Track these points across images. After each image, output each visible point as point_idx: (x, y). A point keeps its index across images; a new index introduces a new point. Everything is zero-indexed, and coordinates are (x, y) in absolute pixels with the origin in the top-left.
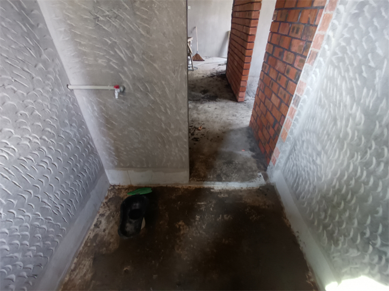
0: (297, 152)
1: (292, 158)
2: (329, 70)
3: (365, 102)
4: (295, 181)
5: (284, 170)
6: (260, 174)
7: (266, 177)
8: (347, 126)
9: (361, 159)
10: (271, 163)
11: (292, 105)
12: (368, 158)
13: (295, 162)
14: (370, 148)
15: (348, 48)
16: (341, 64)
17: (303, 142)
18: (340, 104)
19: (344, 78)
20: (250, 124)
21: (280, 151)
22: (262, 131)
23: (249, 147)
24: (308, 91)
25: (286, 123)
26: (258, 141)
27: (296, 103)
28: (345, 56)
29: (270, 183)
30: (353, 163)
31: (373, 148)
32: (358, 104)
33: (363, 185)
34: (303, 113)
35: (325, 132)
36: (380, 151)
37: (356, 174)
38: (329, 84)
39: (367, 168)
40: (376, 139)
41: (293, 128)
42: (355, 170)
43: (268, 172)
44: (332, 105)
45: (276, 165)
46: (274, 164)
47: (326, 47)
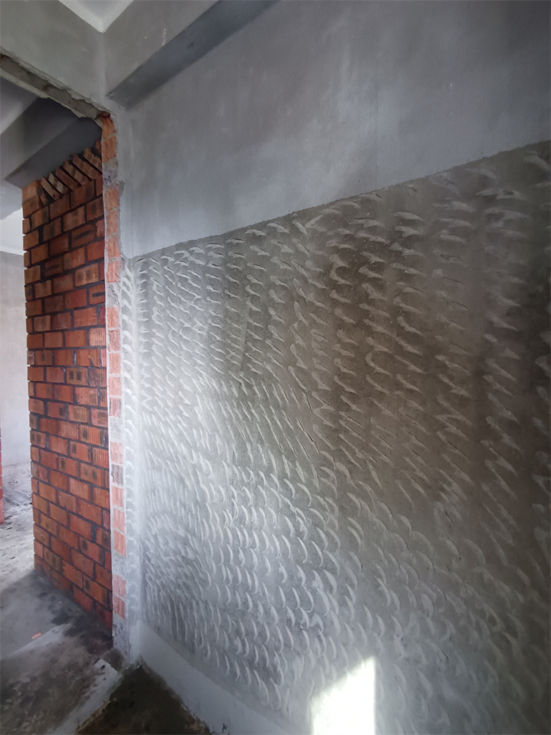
0: (153, 561)
1: (150, 579)
2: (145, 418)
3: (201, 444)
4: (174, 618)
5: (147, 614)
6: (101, 662)
7: (116, 660)
8: (198, 482)
9: (233, 517)
10: (117, 619)
11: (112, 484)
12: (238, 511)
13: (158, 582)
14: (233, 497)
15: (154, 389)
16: (155, 408)
17: (155, 537)
18: (177, 457)
19: (166, 424)
20: (36, 564)
21: (124, 578)
22: (72, 563)
23: (52, 617)
24: (129, 453)
25: (114, 519)
26: (69, 589)
27: (119, 479)
28: (157, 399)
29: (131, 667)
30: (229, 528)
31: (236, 495)
32: (197, 450)
33: (252, 550)
34: (136, 490)
35: (178, 504)
36: (243, 494)
37: (239, 541)
38: (153, 437)
39: (244, 525)
40: (232, 484)
41: (129, 521)
42: (235, 536)
43: (118, 644)
44: (169, 462)
45: (127, 615)
46: (123, 616)
47: (128, 391)
